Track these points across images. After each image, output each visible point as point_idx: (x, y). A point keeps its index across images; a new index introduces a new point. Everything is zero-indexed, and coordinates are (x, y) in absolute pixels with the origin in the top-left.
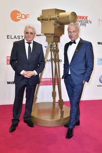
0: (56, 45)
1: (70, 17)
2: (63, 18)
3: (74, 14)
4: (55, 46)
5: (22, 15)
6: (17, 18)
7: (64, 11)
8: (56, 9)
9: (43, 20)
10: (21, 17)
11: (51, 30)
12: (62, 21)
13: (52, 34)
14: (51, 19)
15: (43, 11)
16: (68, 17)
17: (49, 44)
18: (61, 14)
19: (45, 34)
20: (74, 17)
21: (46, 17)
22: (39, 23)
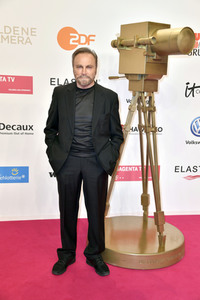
0: (150, 98)
1: (180, 38)
2: (165, 41)
3: (188, 31)
4: (148, 99)
5: (80, 35)
6: (71, 43)
7: (168, 26)
8: (150, 23)
9: (122, 46)
10: (79, 41)
11: (140, 66)
12: (163, 47)
13: (142, 75)
14: (139, 44)
15: (124, 28)
16: (175, 38)
17: (134, 95)
18: (161, 33)
19: (127, 76)
20: (187, 38)
21: (130, 39)
22: (115, 52)
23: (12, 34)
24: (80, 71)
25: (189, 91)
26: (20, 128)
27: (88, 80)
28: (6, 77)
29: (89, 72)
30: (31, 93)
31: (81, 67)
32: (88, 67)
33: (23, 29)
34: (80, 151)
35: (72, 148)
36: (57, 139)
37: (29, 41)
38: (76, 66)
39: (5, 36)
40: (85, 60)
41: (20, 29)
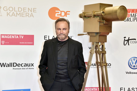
0: (103, 46)
1: (119, 11)
2: (110, 13)
3: (123, 8)
4: (101, 47)
5: (61, 12)
6: (56, 16)
7: (111, 6)
8: (101, 4)
9: (85, 17)
10: (61, 15)
12: (109, 17)
13: (97, 33)
14: (95, 16)
15: (86, 7)
16: (116, 12)
17: (93, 44)
18: (107, 9)
19: (89, 33)
20: (123, 11)
21: (90, 13)
23: (22, 12)
24: (59, 31)
25: (126, 42)
26: (26, 65)
27: (64, 36)
28: (19, 35)
29: (65, 32)
30: (33, 44)
31: (60, 29)
32: (63, 29)
33: (29, 9)
34: (61, 78)
35: (56, 77)
36: (47, 71)
37: (32, 15)
38: (57, 29)
39: (18, 13)
40: (62, 25)
41: (27, 9)
